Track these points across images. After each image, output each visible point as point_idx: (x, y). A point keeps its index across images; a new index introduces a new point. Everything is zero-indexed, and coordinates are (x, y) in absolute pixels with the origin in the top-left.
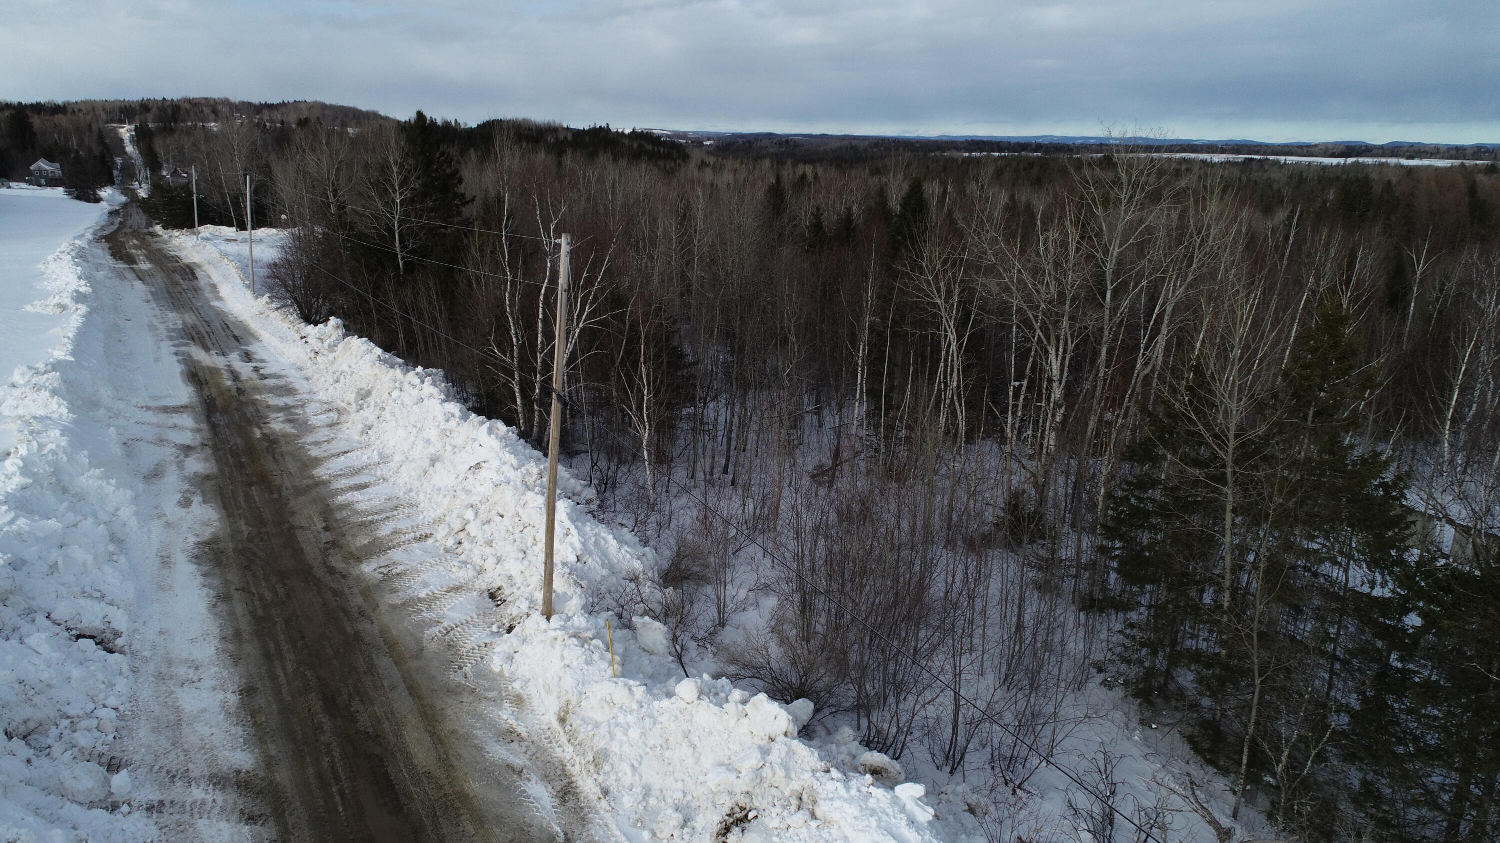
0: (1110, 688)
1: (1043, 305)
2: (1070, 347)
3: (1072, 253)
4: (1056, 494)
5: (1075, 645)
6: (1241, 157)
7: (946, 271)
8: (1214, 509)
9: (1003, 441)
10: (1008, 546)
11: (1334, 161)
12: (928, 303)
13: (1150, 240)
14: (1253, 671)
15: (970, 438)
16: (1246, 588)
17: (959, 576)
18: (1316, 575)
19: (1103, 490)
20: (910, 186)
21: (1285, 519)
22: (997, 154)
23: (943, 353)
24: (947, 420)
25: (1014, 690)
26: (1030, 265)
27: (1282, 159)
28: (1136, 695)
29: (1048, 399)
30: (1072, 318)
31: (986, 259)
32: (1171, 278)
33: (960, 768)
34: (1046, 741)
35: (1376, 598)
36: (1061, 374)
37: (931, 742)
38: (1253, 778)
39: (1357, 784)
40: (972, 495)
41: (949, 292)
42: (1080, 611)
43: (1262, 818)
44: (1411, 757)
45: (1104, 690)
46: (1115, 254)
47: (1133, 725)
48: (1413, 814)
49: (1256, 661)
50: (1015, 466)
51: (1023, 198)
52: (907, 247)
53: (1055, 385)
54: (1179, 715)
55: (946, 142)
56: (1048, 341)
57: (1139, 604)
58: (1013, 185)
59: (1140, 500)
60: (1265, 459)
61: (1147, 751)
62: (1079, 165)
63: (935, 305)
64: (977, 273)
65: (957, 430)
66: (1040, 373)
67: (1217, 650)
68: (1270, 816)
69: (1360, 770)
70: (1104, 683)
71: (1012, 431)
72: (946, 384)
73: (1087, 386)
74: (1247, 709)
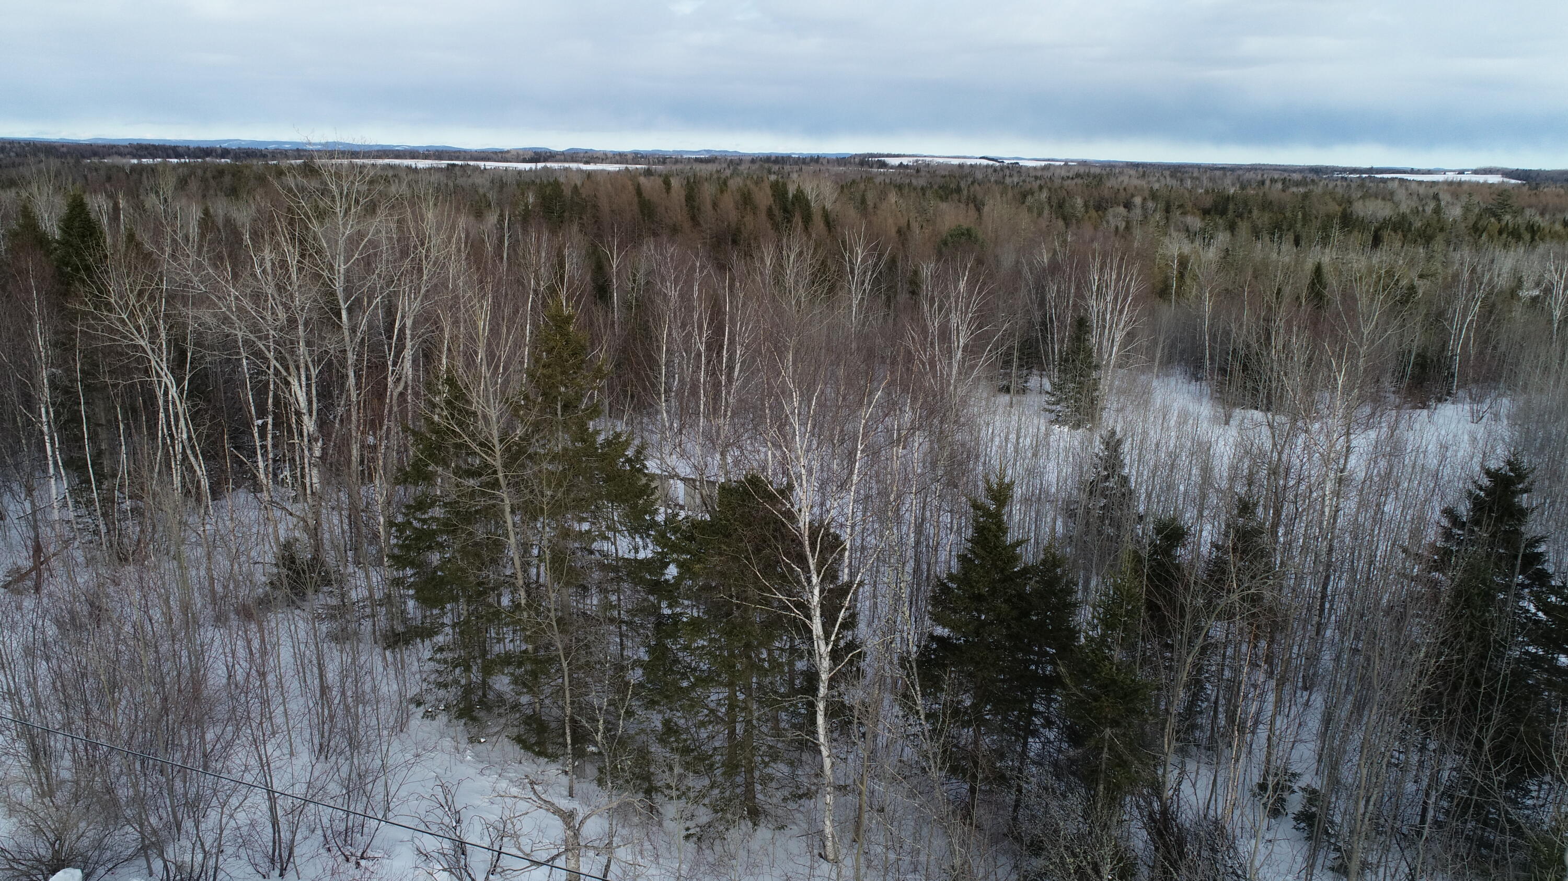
0: (433, 718)
1: (272, 332)
2: (314, 373)
3: (294, 276)
4: (331, 532)
5: (389, 687)
6: (444, 163)
7: (143, 308)
8: (492, 513)
9: (256, 487)
10: (291, 603)
11: (527, 166)
12: (127, 346)
13: (375, 254)
14: (559, 656)
15: (216, 493)
16: (537, 582)
17: (241, 653)
18: (591, 552)
19: (382, 520)
20: (69, 205)
21: (558, 509)
22: (175, 160)
23: (161, 402)
24: (183, 477)
25: (334, 758)
26: (248, 291)
27: (481, 164)
28: (460, 717)
29: (301, 434)
30: (308, 344)
31: (193, 288)
32: (404, 293)
33: (291, 865)
34: (380, 797)
35: (641, 561)
36: (310, 402)
37: (250, 852)
38: (579, 754)
39: (659, 726)
40: (234, 558)
41: (153, 330)
42: (385, 649)
43: (594, 786)
44: (693, 687)
45: (427, 722)
46: (342, 271)
47: (462, 747)
48: (704, 734)
49: (560, 646)
50: (278, 513)
51: (221, 212)
52: (83, 281)
53: (306, 418)
54: (503, 721)
55: (104, 146)
56: (287, 369)
57: (443, 625)
58: (204, 196)
59: (424, 521)
60: (530, 457)
61: (481, 766)
62: (280, 173)
63: (136, 347)
64: (185, 305)
65: (198, 487)
66: (286, 407)
67: (524, 648)
68: (600, 782)
69: (660, 712)
70: (426, 715)
71: (267, 476)
72: (172, 436)
73: (340, 411)
74: (561, 693)
